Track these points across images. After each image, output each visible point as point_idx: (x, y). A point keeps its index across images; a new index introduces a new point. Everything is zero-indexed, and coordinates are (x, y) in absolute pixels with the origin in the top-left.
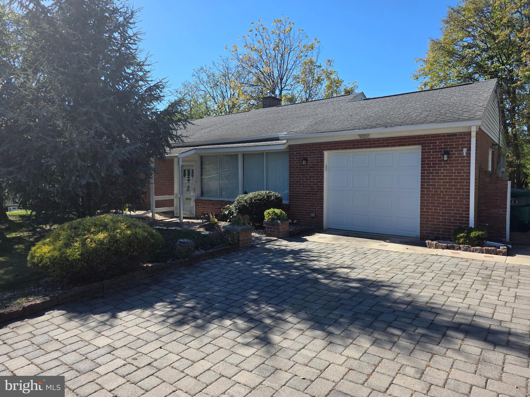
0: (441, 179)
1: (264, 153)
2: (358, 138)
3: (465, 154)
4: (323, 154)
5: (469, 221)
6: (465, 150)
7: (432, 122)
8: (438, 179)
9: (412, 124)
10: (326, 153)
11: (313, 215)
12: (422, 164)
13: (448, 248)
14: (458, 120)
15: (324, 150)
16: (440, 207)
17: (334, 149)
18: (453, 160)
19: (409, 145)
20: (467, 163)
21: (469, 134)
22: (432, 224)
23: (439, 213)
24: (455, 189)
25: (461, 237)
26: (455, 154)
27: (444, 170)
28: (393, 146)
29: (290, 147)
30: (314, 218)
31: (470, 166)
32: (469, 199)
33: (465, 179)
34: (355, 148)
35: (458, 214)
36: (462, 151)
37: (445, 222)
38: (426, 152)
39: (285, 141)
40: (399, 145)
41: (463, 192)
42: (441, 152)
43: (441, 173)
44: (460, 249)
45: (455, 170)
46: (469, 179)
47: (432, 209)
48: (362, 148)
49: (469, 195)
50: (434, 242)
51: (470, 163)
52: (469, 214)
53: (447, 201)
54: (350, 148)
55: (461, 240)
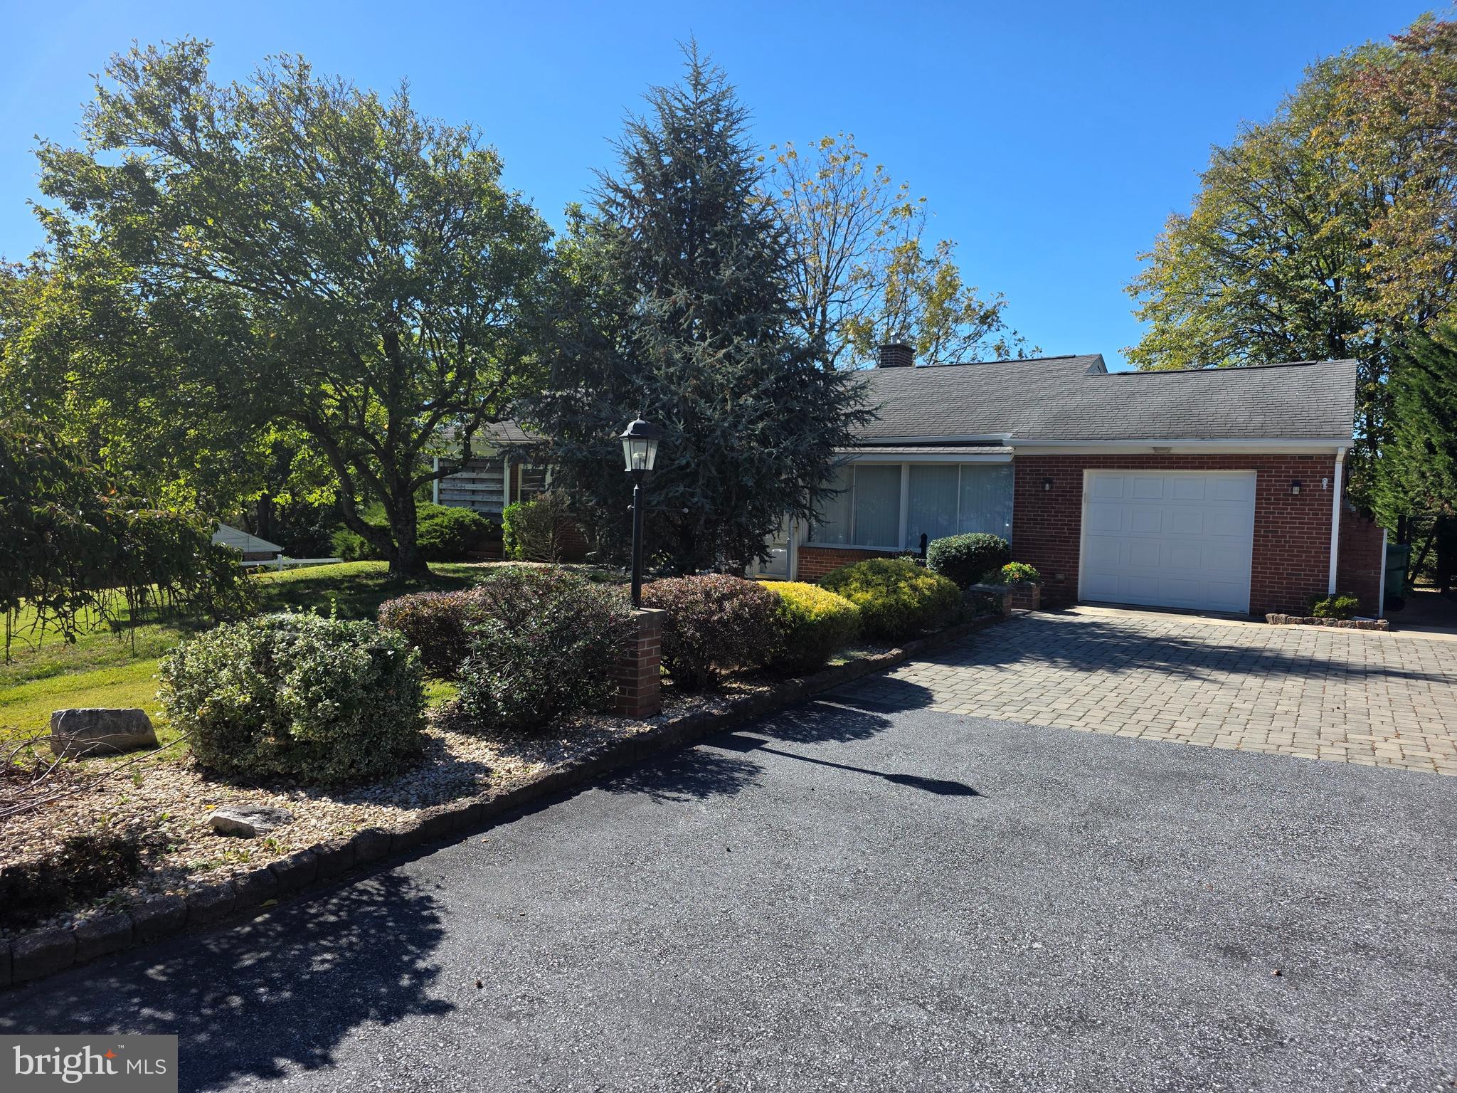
0: (1287, 523)
1: (957, 466)
2: (1152, 452)
3: (1325, 487)
4: (1082, 475)
5: (1328, 586)
6: (1325, 481)
7: (1277, 437)
8: (1282, 523)
9: (1246, 437)
10: (1086, 472)
11: (1060, 577)
12: (1257, 499)
13: (1304, 622)
14: (1318, 437)
15: (1086, 467)
16: (1283, 565)
17: (1104, 467)
18: (1306, 495)
19: (1237, 468)
20: (1328, 500)
21: (1334, 457)
22: (1270, 592)
23: (1283, 574)
24: (1308, 538)
25: (1321, 608)
26: (1309, 486)
27: (1292, 509)
28: (1209, 468)
29: (1016, 457)
30: (1062, 582)
31: (1332, 505)
32: (1329, 553)
33: (1324, 524)
34: (1142, 468)
35: (1311, 576)
36: (1321, 481)
37: (1291, 588)
38: (1264, 481)
39: (1009, 449)
40: (1220, 468)
41: (1320, 543)
42: (1288, 481)
43: (1288, 513)
44: (1322, 623)
45: (1309, 509)
46: (1331, 524)
47: (1270, 569)
48: (1157, 468)
49: (1330, 548)
50: (1283, 616)
51: (1332, 500)
52: (1328, 576)
53: (1296, 556)
54: (1133, 468)
55: (1323, 612)
